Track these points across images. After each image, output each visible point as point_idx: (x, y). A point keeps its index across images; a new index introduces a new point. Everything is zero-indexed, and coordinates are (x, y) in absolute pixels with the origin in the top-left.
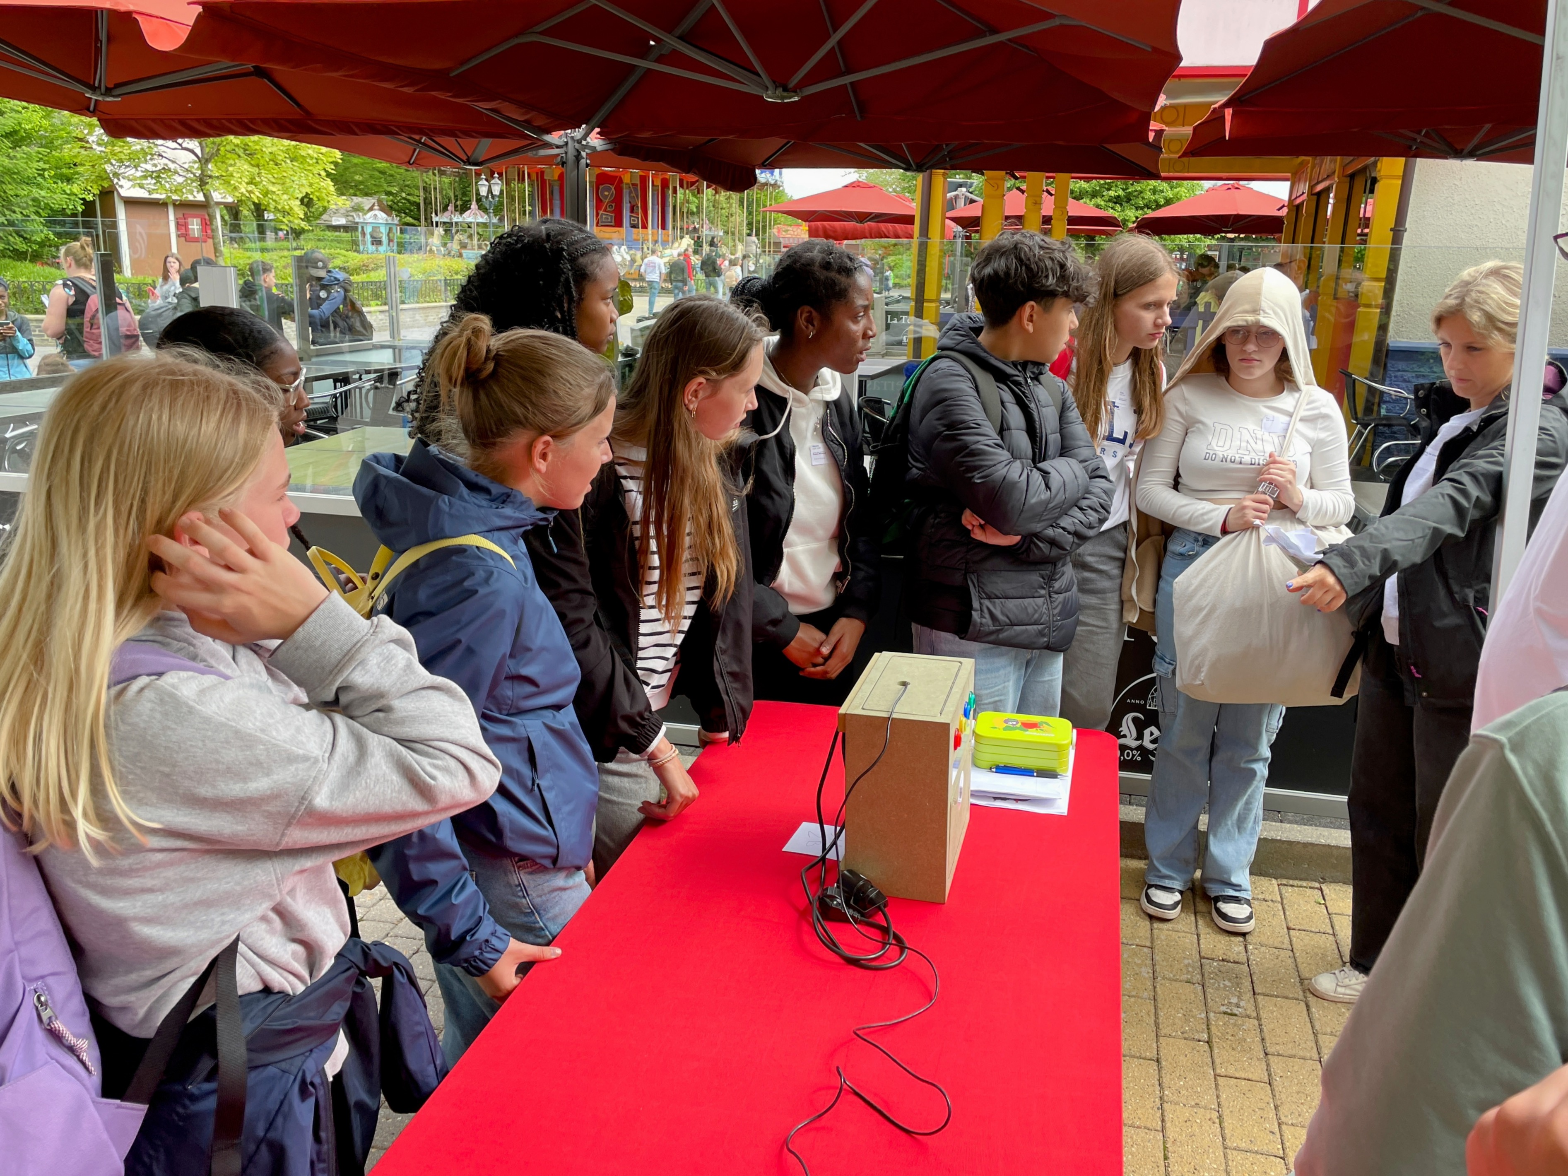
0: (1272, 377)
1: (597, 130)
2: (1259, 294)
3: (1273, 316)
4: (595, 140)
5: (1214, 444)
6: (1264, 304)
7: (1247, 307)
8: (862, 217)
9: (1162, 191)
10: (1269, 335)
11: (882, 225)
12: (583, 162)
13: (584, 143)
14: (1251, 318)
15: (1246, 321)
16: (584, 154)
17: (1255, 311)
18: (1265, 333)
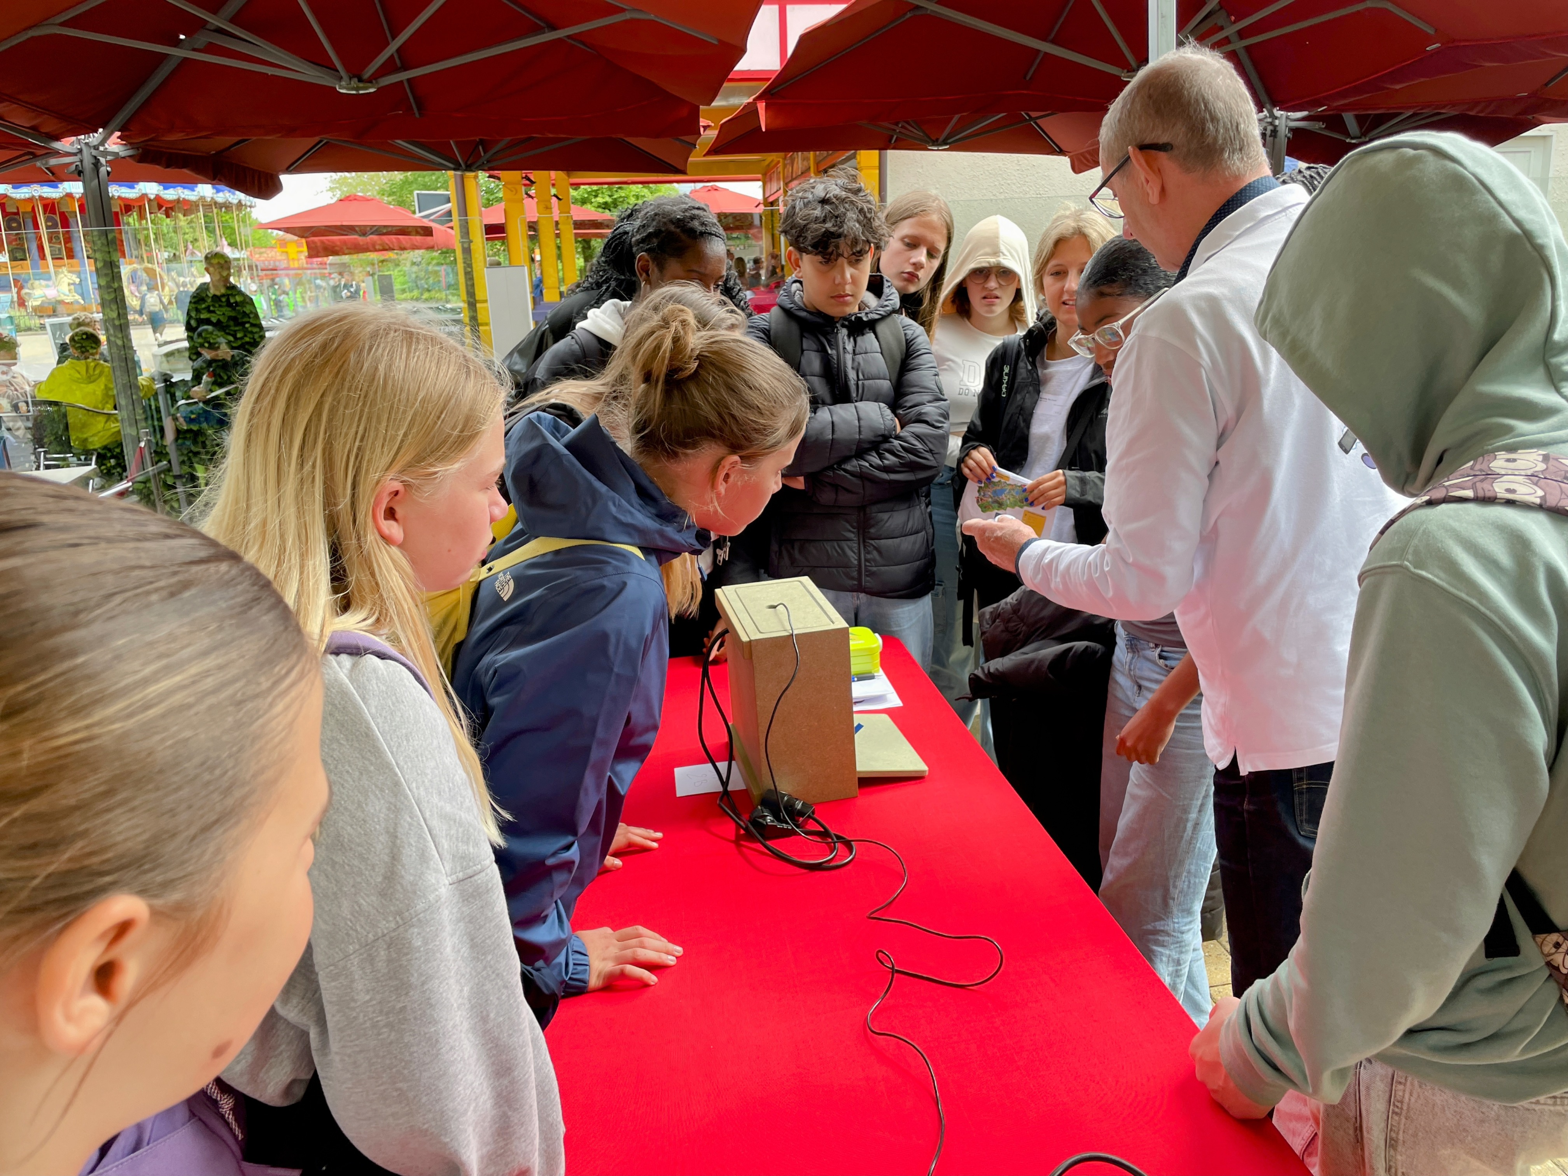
0: (1006, 316)
1: (118, 134)
2: (998, 238)
3: (1010, 257)
4: (115, 145)
5: (965, 379)
6: (1003, 248)
7: (988, 250)
8: (363, 231)
9: (644, 196)
10: (1006, 274)
11: (385, 238)
12: (103, 170)
13: (101, 148)
14: (993, 260)
15: (989, 262)
16: (102, 160)
17: (996, 253)
18: (1004, 272)
